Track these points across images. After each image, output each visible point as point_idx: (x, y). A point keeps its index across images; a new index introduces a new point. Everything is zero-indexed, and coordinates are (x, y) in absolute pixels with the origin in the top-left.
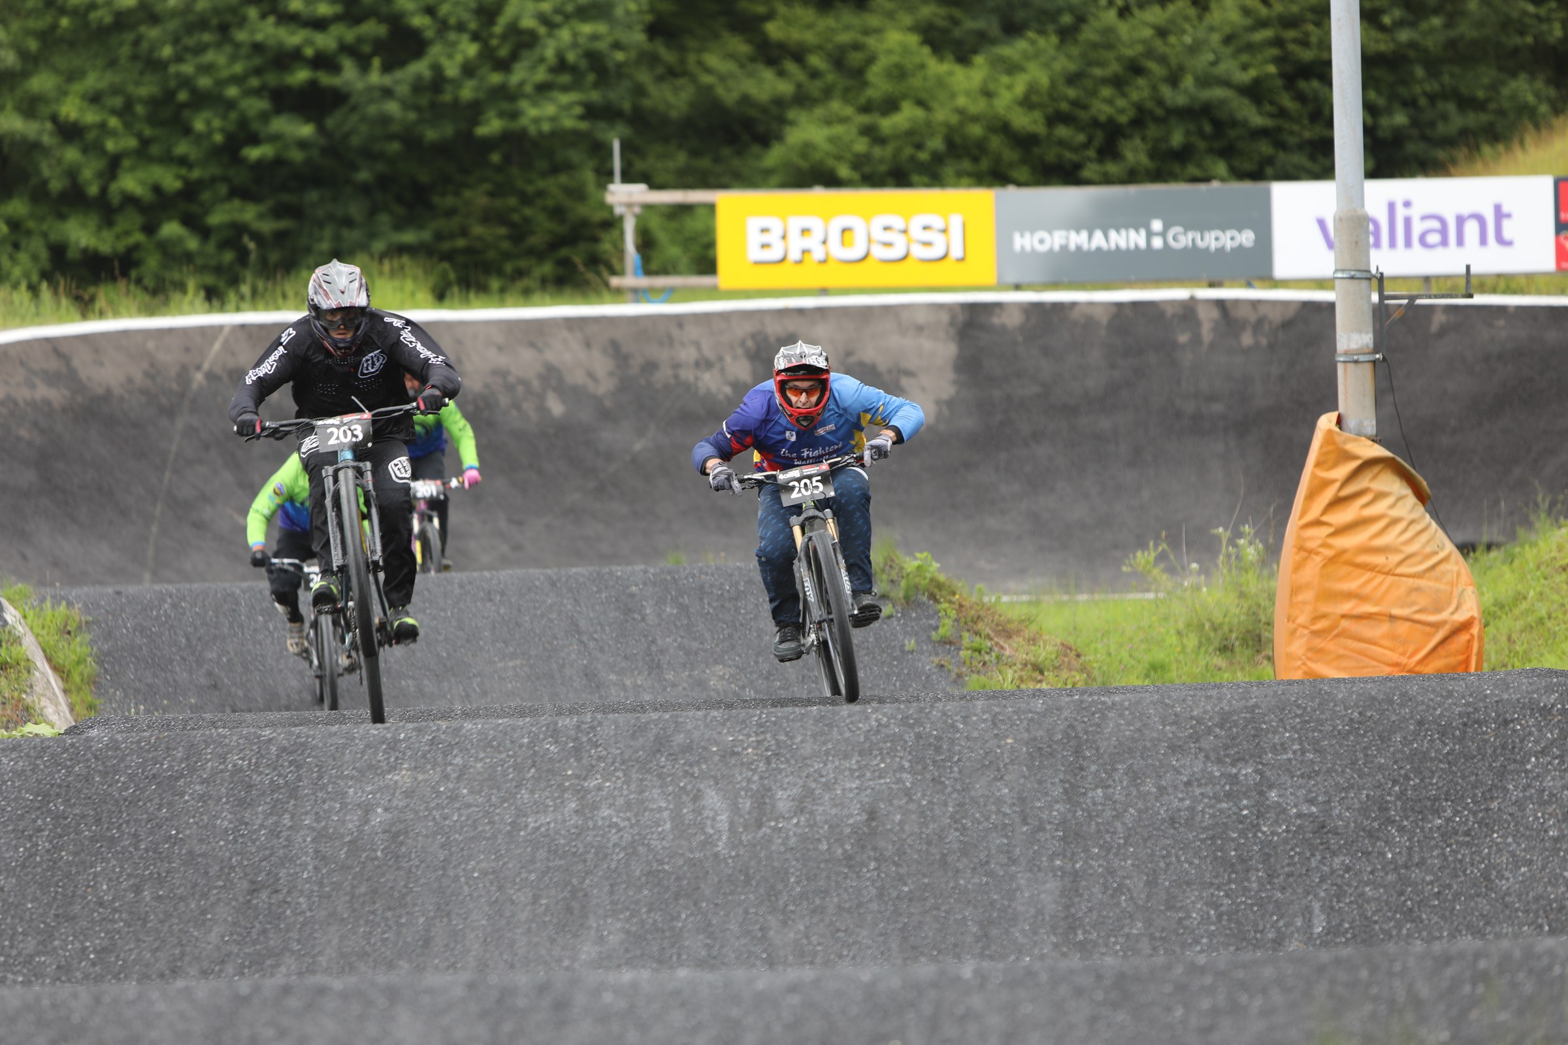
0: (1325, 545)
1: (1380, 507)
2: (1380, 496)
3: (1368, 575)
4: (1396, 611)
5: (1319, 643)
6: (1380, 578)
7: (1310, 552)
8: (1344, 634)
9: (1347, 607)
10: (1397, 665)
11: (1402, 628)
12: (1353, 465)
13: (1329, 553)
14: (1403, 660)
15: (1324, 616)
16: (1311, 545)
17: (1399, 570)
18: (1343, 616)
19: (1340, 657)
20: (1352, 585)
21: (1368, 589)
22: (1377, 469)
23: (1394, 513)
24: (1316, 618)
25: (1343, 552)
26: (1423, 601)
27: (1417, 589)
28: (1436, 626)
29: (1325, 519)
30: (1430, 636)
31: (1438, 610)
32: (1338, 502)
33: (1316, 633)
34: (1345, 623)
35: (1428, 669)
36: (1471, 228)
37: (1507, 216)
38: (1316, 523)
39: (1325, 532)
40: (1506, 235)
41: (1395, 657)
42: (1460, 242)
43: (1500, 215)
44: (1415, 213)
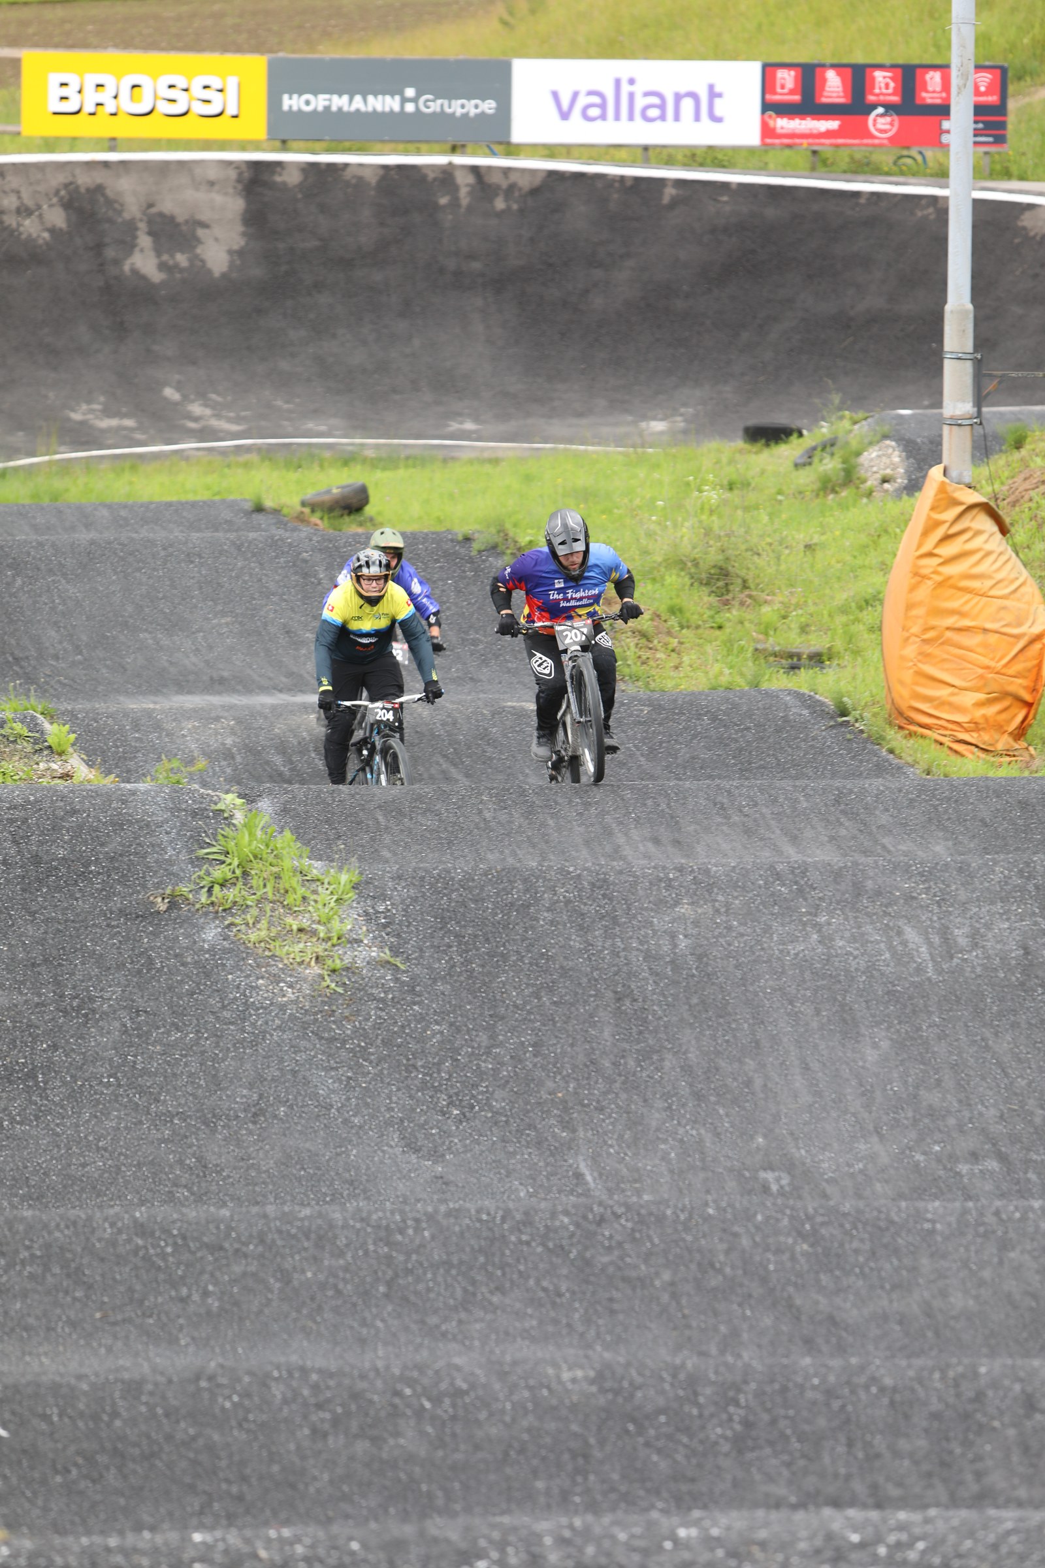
0: (935, 572)
1: (977, 542)
2: (978, 533)
3: (968, 596)
4: (989, 626)
5: (928, 649)
6: (977, 599)
7: (924, 577)
8: (947, 642)
9: (950, 621)
10: (987, 668)
11: (993, 639)
12: (959, 509)
13: (938, 578)
14: (992, 664)
15: (933, 628)
16: (925, 571)
17: (992, 593)
18: (948, 628)
19: (944, 660)
20: (956, 604)
21: (966, 608)
22: (975, 511)
23: (988, 547)
24: (927, 629)
25: (949, 578)
26: (1009, 618)
27: (1004, 608)
28: (1017, 637)
29: (936, 551)
30: (1013, 645)
31: (1019, 624)
32: (947, 538)
33: (924, 641)
34: (949, 634)
35: (1011, 671)
36: (687, 105)
37: (720, 95)
38: (930, 554)
39: (935, 561)
40: (718, 112)
41: (986, 661)
42: (677, 118)
43: (713, 94)
44: (638, 89)
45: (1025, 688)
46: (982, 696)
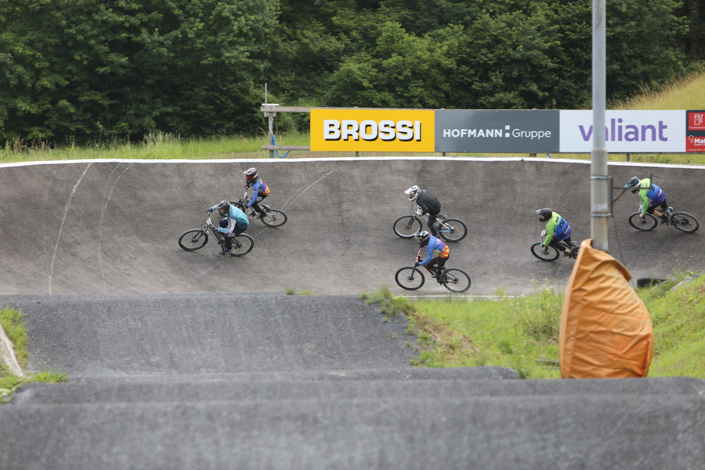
0: (583, 300)
1: (609, 283)
2: (609, 278)
3: (603, 313)
4: (614, 330)
5: (580, 344)
6: (608, 315)
7: (577, 303)
8: (591, 340)
9: (593, 328)
10: (614, 354)
11: (617, 338)
12: (597, 264)
13: (584, 303)
14: (617, 352)
15: (582, 332)
16: (577, 299)
17: (617, 312)
18: (592, 332)
19: (589, 350)
20: (595, 318)
21: (602, 320)
22: (608, 266)
23: (615, 286)
24: (579, 332)
25: (592, 303)
26: (627, 326)
27: (625, 320)
28: (632, 337)
29: (584, 288)
30: (629, 341)
31: (633, 330)
32: (590, 280)
33: (578, 339)
34: (591, 335)
35: (629, 356)
36: (649, 132)
37: (665, 127)
38: (580, 290)
39: (583, 294)
40: (665, 136)
41: (613, 351)
42: (643, 139)
43: (662, 127)
44: (624, 124)
45: (637, 366)
46: (610, 371)
